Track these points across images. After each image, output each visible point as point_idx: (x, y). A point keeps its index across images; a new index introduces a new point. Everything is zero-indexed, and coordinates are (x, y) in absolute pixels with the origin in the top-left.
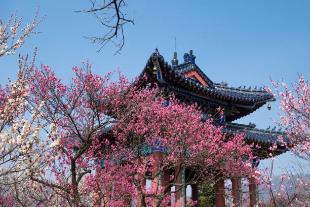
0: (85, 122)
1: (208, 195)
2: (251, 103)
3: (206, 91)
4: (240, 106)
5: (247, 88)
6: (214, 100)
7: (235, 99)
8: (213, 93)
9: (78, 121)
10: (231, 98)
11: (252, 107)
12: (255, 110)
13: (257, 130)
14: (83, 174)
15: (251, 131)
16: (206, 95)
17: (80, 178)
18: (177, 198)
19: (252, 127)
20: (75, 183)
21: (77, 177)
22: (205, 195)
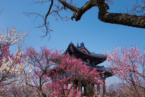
0: (45, 65)
1: (89, 90)
2: (102, 59)
3: (88, 55)
4: (99, 60)
5: (101, 54)
6: (90, 58)
7: (97, 58)
8: (90, 56)
9: (43, 65)
10: (96, 57)
11: (103, 60)
12: (104, 61)
13: (105, 68)
14: (44, 82)
15: (103, 68)
16: (88, 56)
17: (42, 84)
18: (78, 91)
19: (103, 67)
20: (41, 86)
21: (42, 83)
22: (88, 90)
